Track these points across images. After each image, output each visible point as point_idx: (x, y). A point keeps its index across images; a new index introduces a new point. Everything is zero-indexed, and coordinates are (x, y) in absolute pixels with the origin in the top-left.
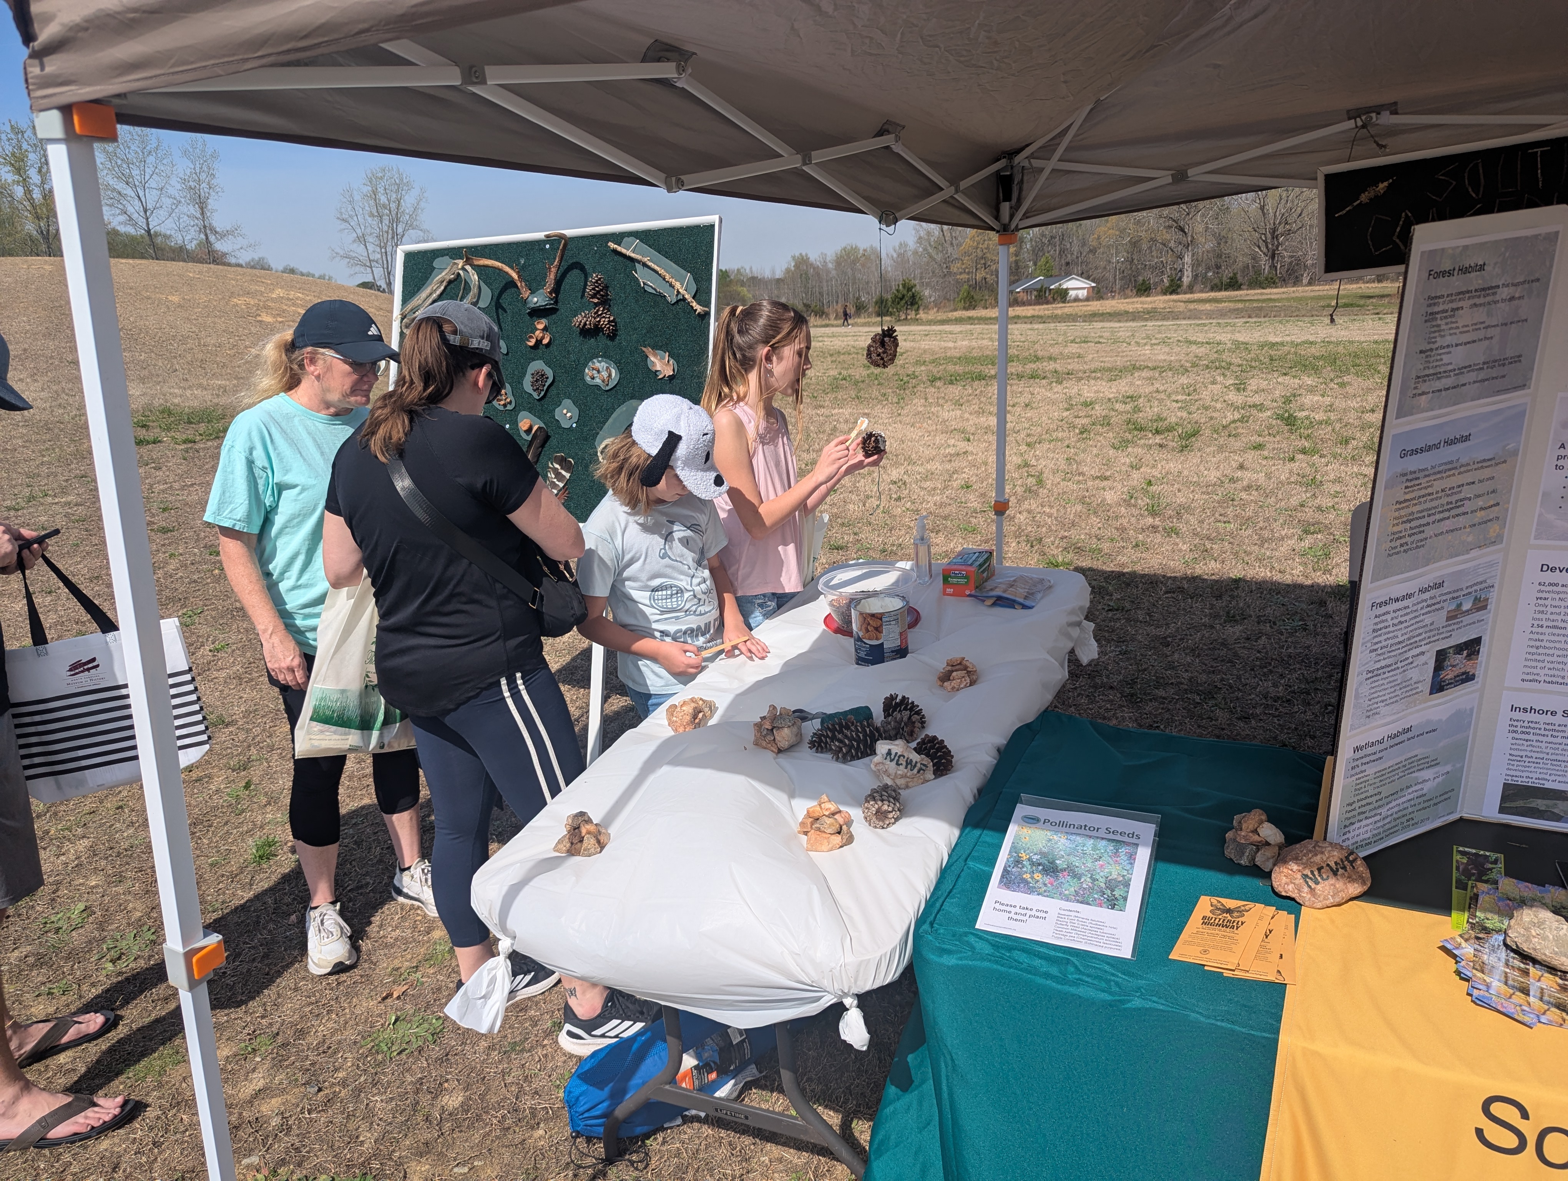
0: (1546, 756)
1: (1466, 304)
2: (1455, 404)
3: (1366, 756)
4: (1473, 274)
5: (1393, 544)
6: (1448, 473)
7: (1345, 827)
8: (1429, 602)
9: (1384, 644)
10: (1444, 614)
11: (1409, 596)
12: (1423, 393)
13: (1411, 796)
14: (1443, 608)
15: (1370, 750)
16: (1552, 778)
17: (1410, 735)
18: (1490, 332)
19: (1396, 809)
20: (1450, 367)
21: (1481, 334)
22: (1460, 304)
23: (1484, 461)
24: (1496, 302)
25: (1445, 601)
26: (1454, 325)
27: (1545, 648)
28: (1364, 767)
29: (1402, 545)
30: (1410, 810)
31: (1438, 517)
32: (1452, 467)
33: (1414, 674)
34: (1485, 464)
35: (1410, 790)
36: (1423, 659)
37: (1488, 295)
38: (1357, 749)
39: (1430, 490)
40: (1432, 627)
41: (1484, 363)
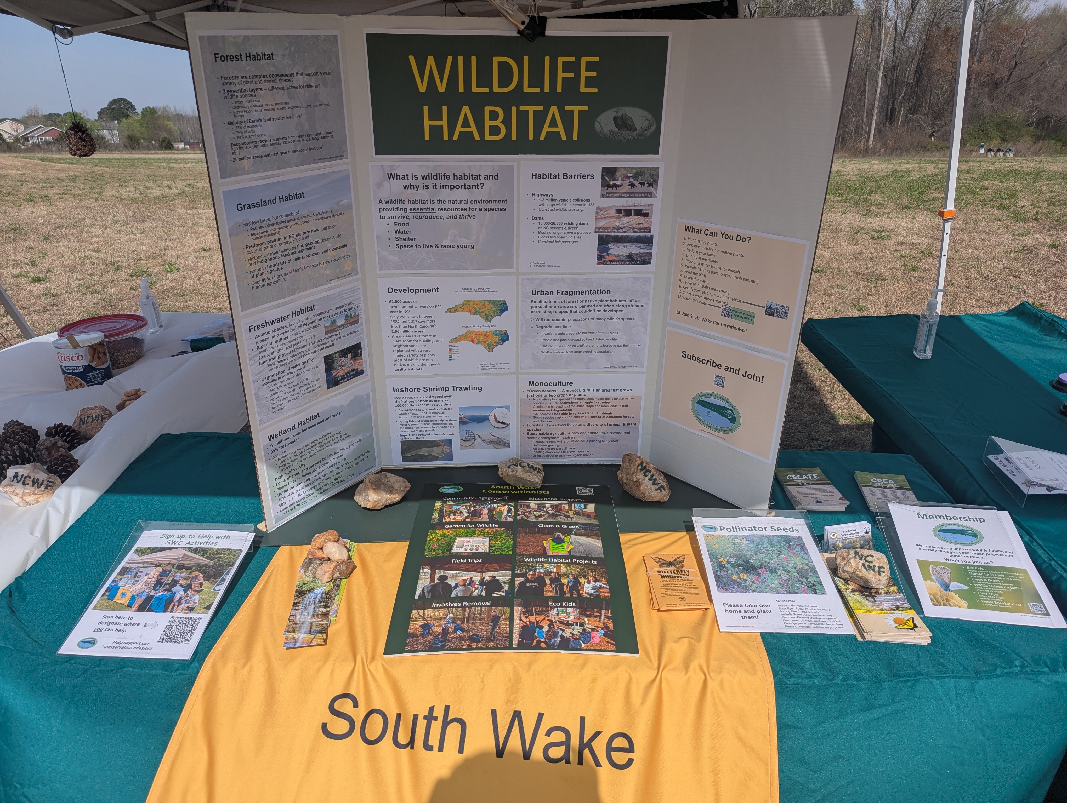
0: (421, 419)
1: (265, 86)
2: (279, 168)
3: (282, 441)
4: (262, 62)
5: (255, 279)
6: (290, 223)
7: (279, 495)
8: (305, 322)
9: (271, 356)
10: (322, 330)
11: (284, 318)
12: (244, 158)
13: (334, 462)
14: (319, 325)
15: (284, 436)
16: (428, 433)
17: (318, 420)
18: (297, 112)
19: (323, 473)
20: (264, 138)
21: (288, 113)
22: (259, 86)
23: (322, 213)
24: (295, 88)
25: (319, 320)
26: (258, 103)
27: (403, 346)
28: (283, 450)
29: (263, 280)
30: (336, 472)
31: (292, 257)
32: (293, 219)
33: (308, 376)
34: (323, 216)
35: (331, 458)
36: (312, 364)
37: (284, 81)
38: (271, 438)
39: (277, 236)
40: (314, 340)
41: (298, 137)
